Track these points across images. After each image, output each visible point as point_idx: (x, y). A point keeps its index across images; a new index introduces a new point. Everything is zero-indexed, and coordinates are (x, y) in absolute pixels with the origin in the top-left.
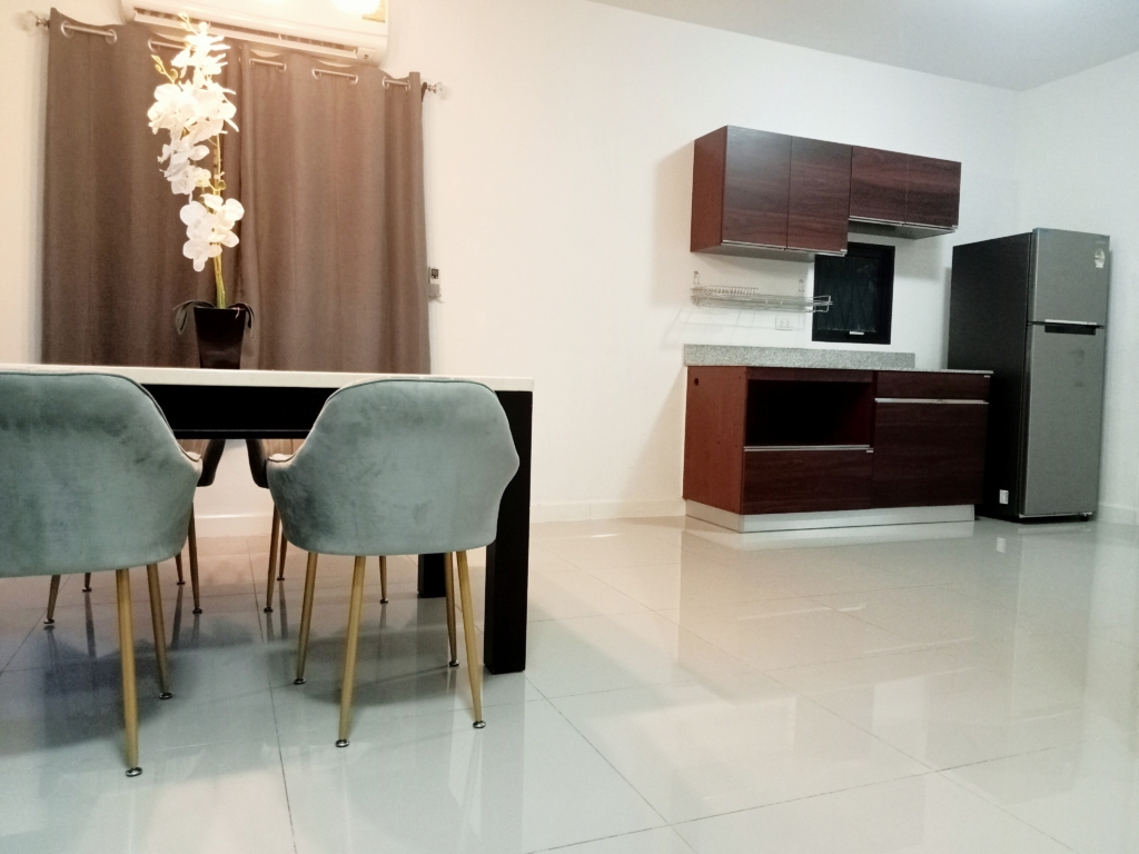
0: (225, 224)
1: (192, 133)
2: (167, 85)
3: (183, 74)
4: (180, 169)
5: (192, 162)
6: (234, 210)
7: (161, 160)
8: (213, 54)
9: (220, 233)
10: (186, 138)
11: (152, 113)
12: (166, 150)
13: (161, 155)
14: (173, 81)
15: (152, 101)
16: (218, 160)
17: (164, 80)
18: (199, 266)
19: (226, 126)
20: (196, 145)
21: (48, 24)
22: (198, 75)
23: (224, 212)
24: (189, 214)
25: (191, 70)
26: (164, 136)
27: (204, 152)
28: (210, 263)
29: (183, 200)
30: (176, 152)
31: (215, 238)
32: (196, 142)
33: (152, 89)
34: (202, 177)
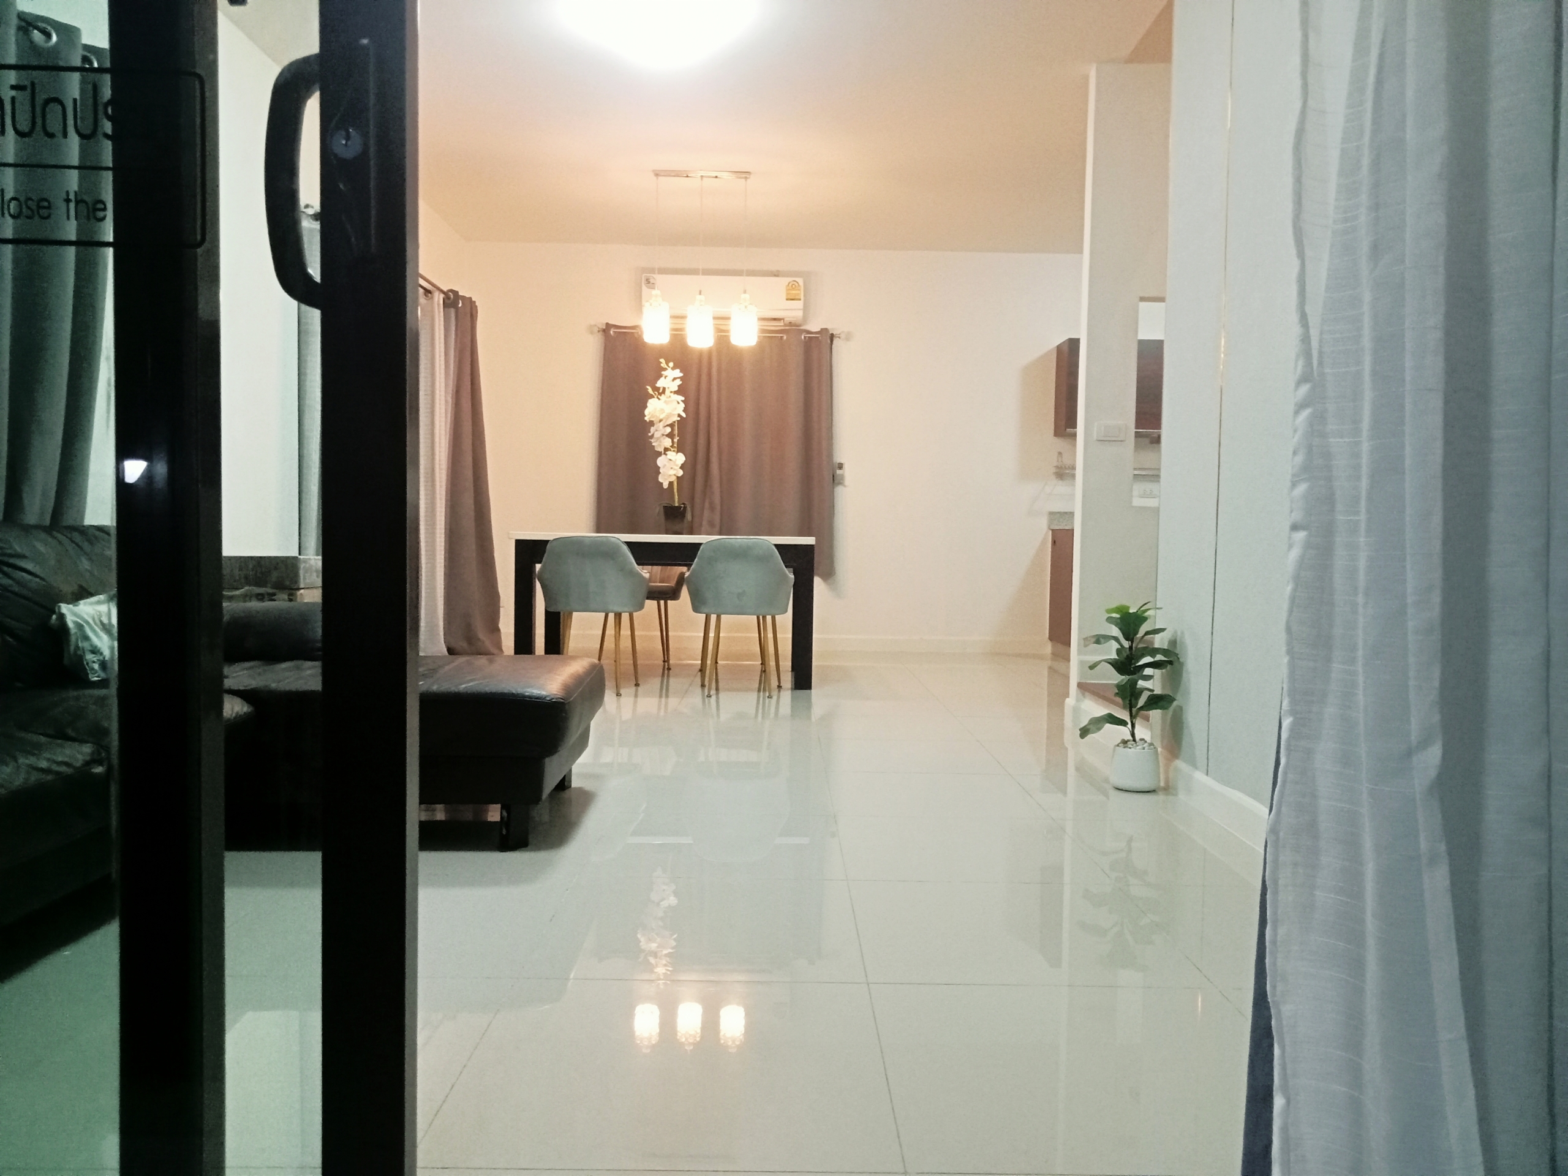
0: (677, 466)
1: (664, 421)
2: (653, 399)
3: (661, 391)
4: (658, 439)
5: (663, 435)
6: (680, 458)
7: (650, 434)
8: (674, 379)
9: (675, 470)
10: (661, 423)
11: (647, 412)
12: (652, 429)
13: (650, 432)
14: (656, 397)
15: (646, 407)
16: (676, 432)
17: (652, 397)
18: (666, 486)
19: (679, 415)
20: (665, 427)
21: (604, 331)
22: (667, 392)
23: (676, 460)
24: (661, 461)
25: (664, 389)
26: (652, 423)
27: (669, 430)
28: (671, 484)
29: (659, 454)
30: (657, 431)
31: (672, 472)
32: (666, 425)
33: (646, 402)
34: (668, 442)
